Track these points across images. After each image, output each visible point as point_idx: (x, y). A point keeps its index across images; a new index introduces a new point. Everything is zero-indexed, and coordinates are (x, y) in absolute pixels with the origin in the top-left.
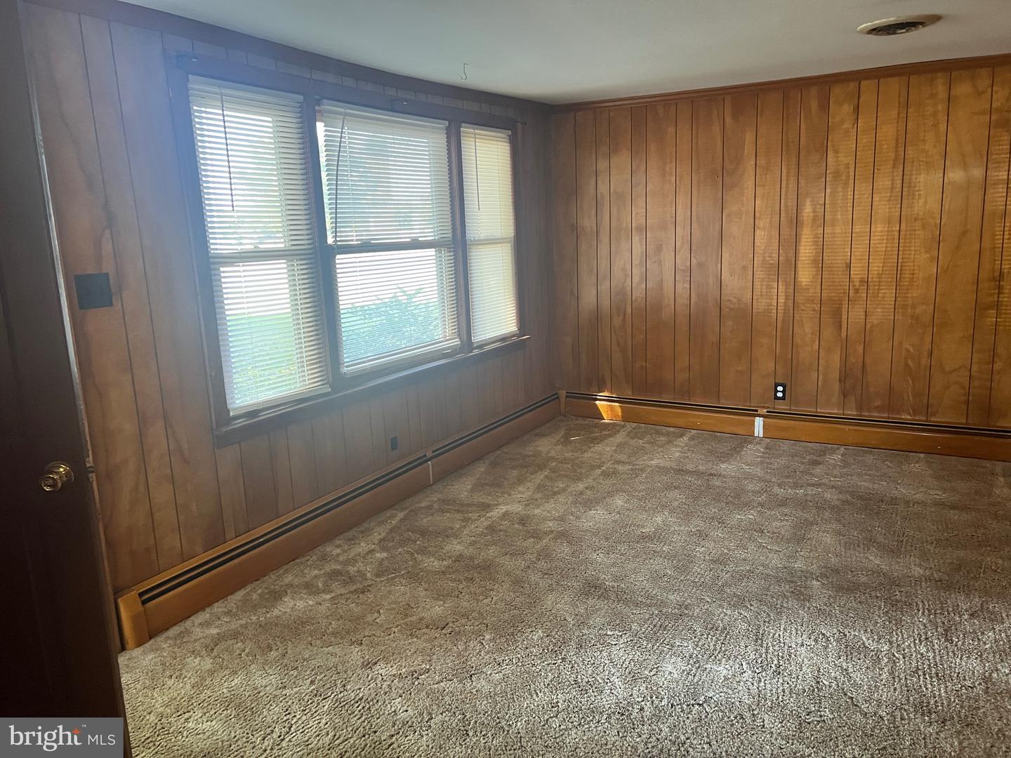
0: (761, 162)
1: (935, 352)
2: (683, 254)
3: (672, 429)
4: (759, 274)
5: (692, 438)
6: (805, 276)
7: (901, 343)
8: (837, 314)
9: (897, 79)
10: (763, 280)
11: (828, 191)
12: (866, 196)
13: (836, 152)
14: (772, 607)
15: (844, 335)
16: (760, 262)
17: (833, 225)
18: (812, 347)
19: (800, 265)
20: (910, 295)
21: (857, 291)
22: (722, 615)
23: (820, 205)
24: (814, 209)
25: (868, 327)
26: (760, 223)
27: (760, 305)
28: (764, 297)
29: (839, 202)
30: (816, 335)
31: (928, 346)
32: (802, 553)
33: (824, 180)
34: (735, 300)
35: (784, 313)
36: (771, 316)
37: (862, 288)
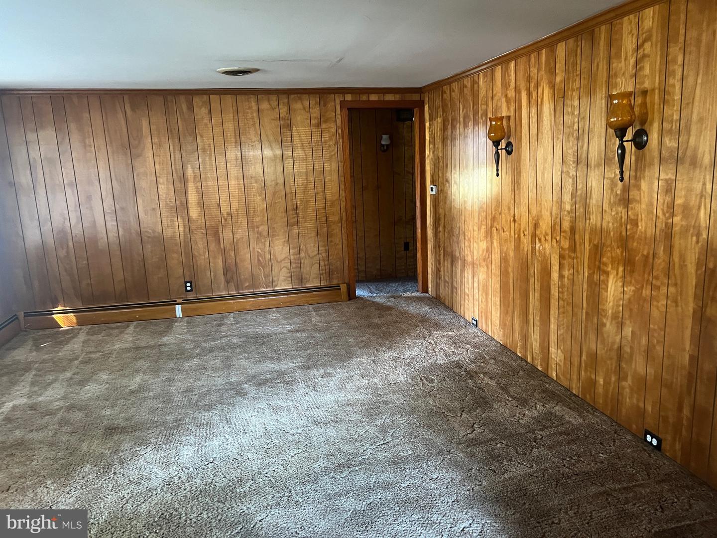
0: (155, 140)
1: (272, 252)
2: (108, 202)
3: (119, 324)
4: (164, 213)
5: (136, 327)
6: (194, 212)
7: (254, 248)
8: (216, 234)
9: (229, 96)
10: (167, 217)
11: (200, 160)
12: (222, 164)
13: (202, 136)
14: (229, 404)
15: (222, 246)
16: (164, 205)
17: (206, 181)
18: (205, 256)
19: (190, 206)
20: (255, 221)
21: (226, 220)
22: (203, 417)
23: (197, 168)
24: (193, 171)
25: (235, 241)
26: (160, 180)
27: (168, 233)
28: (170, 228)
29: (208, 167)
30: (206, 249)
31: (268, 248)
32: (233, 373)
33: (197, 153)
34: (150, 231)
35: (184, 237)
36: (176, 239)
37: (228, 218)
